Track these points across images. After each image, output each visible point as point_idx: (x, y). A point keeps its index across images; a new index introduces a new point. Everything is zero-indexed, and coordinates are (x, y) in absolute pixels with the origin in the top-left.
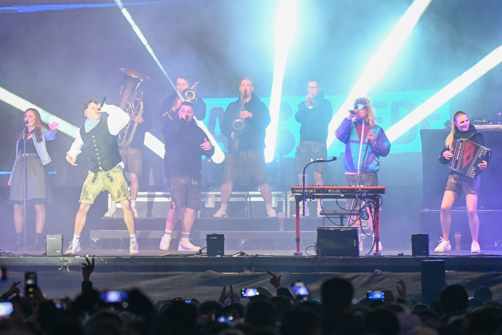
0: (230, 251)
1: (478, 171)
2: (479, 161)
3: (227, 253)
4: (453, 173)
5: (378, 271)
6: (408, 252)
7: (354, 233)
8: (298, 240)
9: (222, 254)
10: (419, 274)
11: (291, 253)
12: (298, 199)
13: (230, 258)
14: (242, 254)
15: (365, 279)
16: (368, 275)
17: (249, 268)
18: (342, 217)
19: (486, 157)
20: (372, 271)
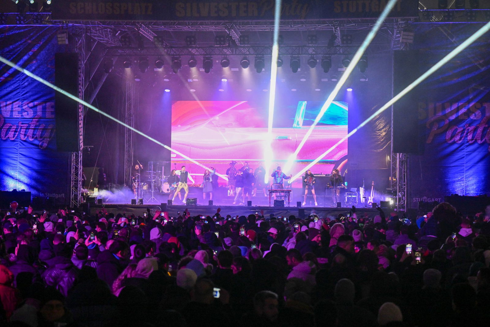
0: (253, 205)
1: (313, 184)
2: (313, 181)
3: (252, 205)
4: (307, 185)
5: (289, 210)
6: (296, 206)
7: (283, 201)
8: (270, 203)
9: (251, 206)
10: (298, 211)
11: (268, 206)
12: (270, 193)
13: (253, 207)
14: (256, 206)
15: (285, 212)
16: (286, 211)
17: (257, 209)
18: (281, 197)
19: (315, 180)
20: (287, 210)
